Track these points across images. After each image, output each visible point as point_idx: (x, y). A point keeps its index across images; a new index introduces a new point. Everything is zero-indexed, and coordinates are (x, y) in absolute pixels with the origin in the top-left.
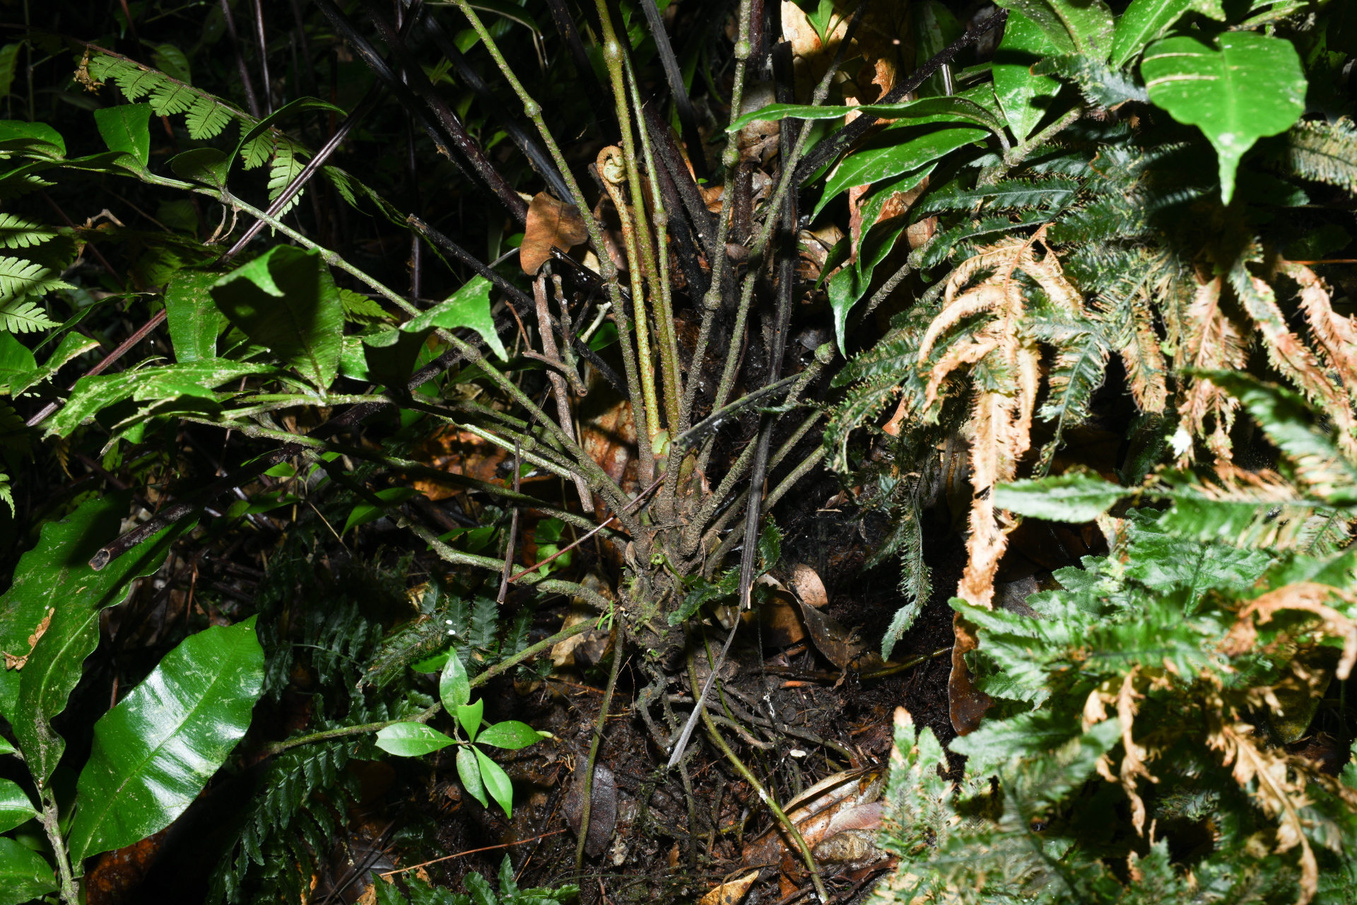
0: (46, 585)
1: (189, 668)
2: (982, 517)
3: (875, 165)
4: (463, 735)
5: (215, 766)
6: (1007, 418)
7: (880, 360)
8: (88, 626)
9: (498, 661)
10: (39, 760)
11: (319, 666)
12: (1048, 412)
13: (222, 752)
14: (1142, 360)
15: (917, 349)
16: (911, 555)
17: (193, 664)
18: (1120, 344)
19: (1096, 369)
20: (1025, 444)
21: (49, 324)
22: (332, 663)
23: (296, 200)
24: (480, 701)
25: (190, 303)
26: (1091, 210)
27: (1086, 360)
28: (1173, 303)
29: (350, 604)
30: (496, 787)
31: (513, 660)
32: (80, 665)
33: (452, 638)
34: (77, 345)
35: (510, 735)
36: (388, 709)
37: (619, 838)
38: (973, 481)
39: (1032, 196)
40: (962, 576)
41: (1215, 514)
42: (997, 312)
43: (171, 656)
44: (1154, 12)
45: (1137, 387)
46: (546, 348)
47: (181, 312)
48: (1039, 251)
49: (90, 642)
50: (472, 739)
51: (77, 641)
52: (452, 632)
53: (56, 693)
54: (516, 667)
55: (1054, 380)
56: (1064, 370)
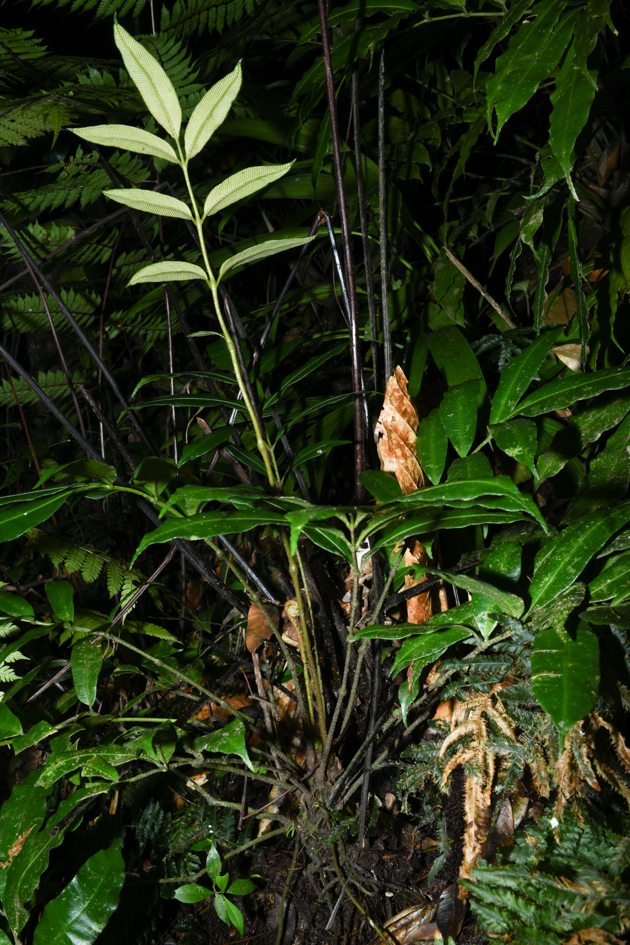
0: (16, 821)
1: (90, 875)
2: (469, 836)
3: (418, 648)
4: (218, 889)
5: (103, 926)
6: (480, 790)
7: (422, 751)
8: (41, 854)
9: (235, 848)
10: (15, 919)
11: (140, 838)
12: (498, 789)
13: (106, 918)
14: (539, 772)
15: (440, 749)
16: (441, 830)
17: (92, 873)
18: (529, 761)
19: (520, 769)
20: (489, 802)
21: (16, 677)
22: (146, 836)
23: (134, 606)
24: (227, 874)
25: (83, 663)
26: (516, 689)
27: (515, 765)
28: (551, 749)
29: (155, 803)
30: (235, 919)
31: (243, 848)
32: (39, 877)
33: (211, 834)
34: (47, 730)
35: (242, 887)
36: (176, 865)
37: (297, 938)
38: (465, 818)
39: (491, 666)
40: (461, 864)
41: (562, 895)
42: (475, 737)
43: (82, 869)
44: (543, 587)
45: (537, 784)
46: (260, 691)
47: (79, 669)
48: (494, 699)
49: (44, 865)
50: (223, 891)
51: (37, 862)
52: (211, 832)
53: (26, 889)
54: (244, 851)
55: (500, 774)
56: (505, 770)
